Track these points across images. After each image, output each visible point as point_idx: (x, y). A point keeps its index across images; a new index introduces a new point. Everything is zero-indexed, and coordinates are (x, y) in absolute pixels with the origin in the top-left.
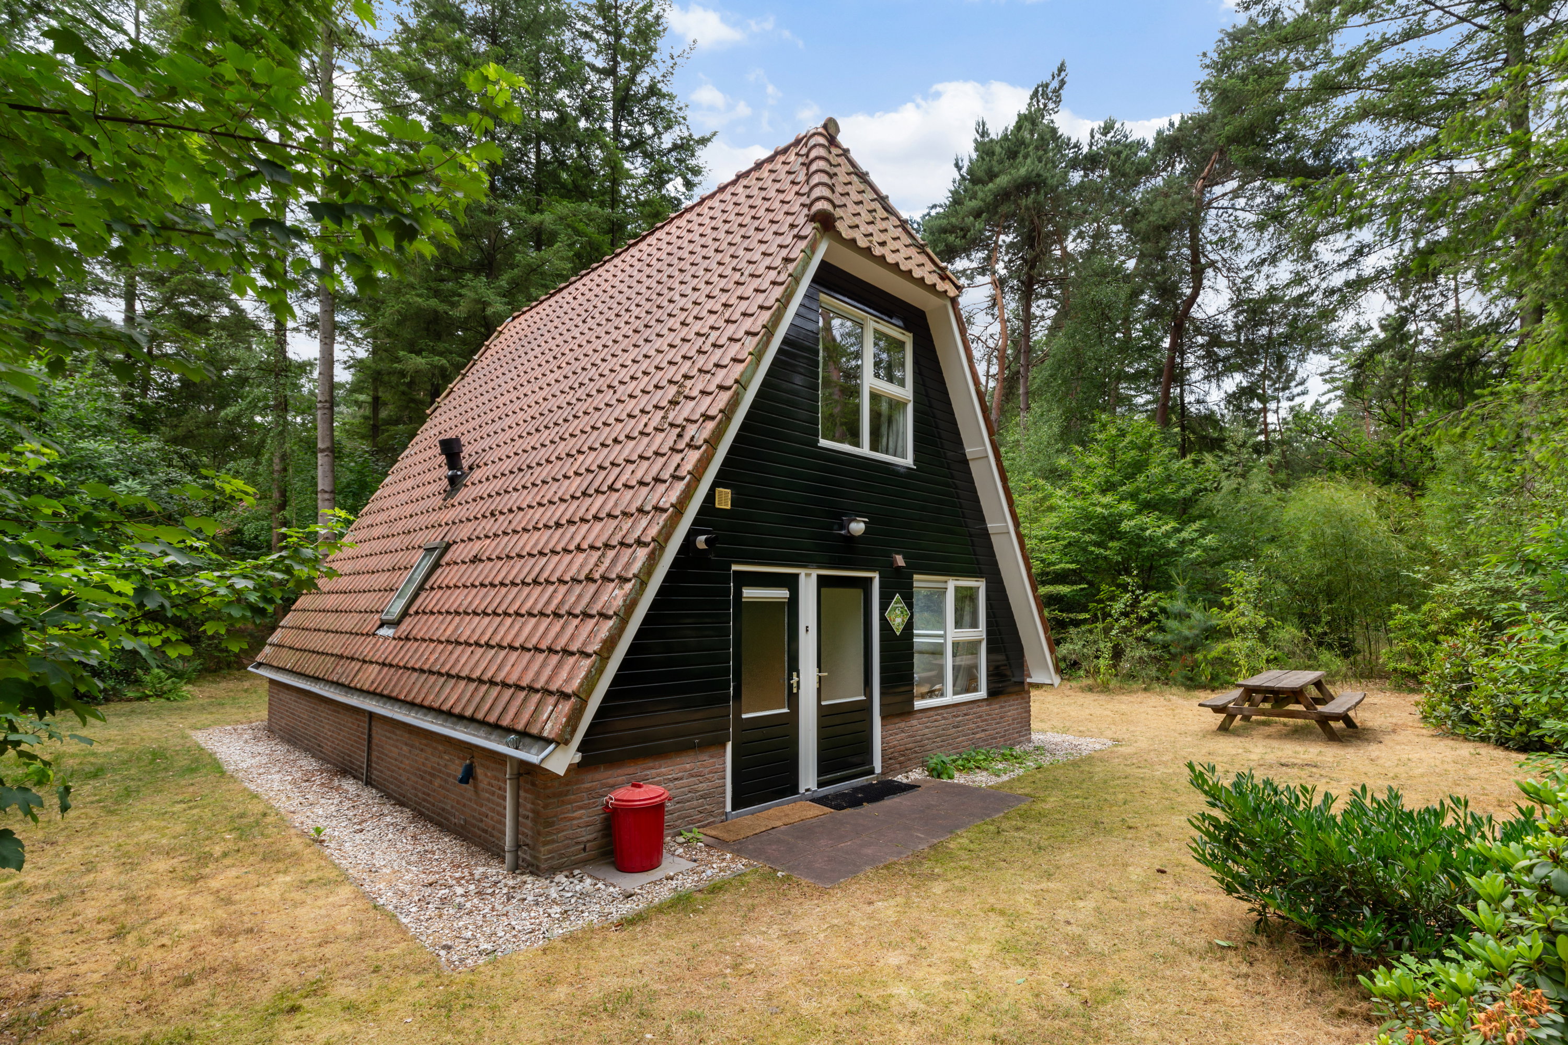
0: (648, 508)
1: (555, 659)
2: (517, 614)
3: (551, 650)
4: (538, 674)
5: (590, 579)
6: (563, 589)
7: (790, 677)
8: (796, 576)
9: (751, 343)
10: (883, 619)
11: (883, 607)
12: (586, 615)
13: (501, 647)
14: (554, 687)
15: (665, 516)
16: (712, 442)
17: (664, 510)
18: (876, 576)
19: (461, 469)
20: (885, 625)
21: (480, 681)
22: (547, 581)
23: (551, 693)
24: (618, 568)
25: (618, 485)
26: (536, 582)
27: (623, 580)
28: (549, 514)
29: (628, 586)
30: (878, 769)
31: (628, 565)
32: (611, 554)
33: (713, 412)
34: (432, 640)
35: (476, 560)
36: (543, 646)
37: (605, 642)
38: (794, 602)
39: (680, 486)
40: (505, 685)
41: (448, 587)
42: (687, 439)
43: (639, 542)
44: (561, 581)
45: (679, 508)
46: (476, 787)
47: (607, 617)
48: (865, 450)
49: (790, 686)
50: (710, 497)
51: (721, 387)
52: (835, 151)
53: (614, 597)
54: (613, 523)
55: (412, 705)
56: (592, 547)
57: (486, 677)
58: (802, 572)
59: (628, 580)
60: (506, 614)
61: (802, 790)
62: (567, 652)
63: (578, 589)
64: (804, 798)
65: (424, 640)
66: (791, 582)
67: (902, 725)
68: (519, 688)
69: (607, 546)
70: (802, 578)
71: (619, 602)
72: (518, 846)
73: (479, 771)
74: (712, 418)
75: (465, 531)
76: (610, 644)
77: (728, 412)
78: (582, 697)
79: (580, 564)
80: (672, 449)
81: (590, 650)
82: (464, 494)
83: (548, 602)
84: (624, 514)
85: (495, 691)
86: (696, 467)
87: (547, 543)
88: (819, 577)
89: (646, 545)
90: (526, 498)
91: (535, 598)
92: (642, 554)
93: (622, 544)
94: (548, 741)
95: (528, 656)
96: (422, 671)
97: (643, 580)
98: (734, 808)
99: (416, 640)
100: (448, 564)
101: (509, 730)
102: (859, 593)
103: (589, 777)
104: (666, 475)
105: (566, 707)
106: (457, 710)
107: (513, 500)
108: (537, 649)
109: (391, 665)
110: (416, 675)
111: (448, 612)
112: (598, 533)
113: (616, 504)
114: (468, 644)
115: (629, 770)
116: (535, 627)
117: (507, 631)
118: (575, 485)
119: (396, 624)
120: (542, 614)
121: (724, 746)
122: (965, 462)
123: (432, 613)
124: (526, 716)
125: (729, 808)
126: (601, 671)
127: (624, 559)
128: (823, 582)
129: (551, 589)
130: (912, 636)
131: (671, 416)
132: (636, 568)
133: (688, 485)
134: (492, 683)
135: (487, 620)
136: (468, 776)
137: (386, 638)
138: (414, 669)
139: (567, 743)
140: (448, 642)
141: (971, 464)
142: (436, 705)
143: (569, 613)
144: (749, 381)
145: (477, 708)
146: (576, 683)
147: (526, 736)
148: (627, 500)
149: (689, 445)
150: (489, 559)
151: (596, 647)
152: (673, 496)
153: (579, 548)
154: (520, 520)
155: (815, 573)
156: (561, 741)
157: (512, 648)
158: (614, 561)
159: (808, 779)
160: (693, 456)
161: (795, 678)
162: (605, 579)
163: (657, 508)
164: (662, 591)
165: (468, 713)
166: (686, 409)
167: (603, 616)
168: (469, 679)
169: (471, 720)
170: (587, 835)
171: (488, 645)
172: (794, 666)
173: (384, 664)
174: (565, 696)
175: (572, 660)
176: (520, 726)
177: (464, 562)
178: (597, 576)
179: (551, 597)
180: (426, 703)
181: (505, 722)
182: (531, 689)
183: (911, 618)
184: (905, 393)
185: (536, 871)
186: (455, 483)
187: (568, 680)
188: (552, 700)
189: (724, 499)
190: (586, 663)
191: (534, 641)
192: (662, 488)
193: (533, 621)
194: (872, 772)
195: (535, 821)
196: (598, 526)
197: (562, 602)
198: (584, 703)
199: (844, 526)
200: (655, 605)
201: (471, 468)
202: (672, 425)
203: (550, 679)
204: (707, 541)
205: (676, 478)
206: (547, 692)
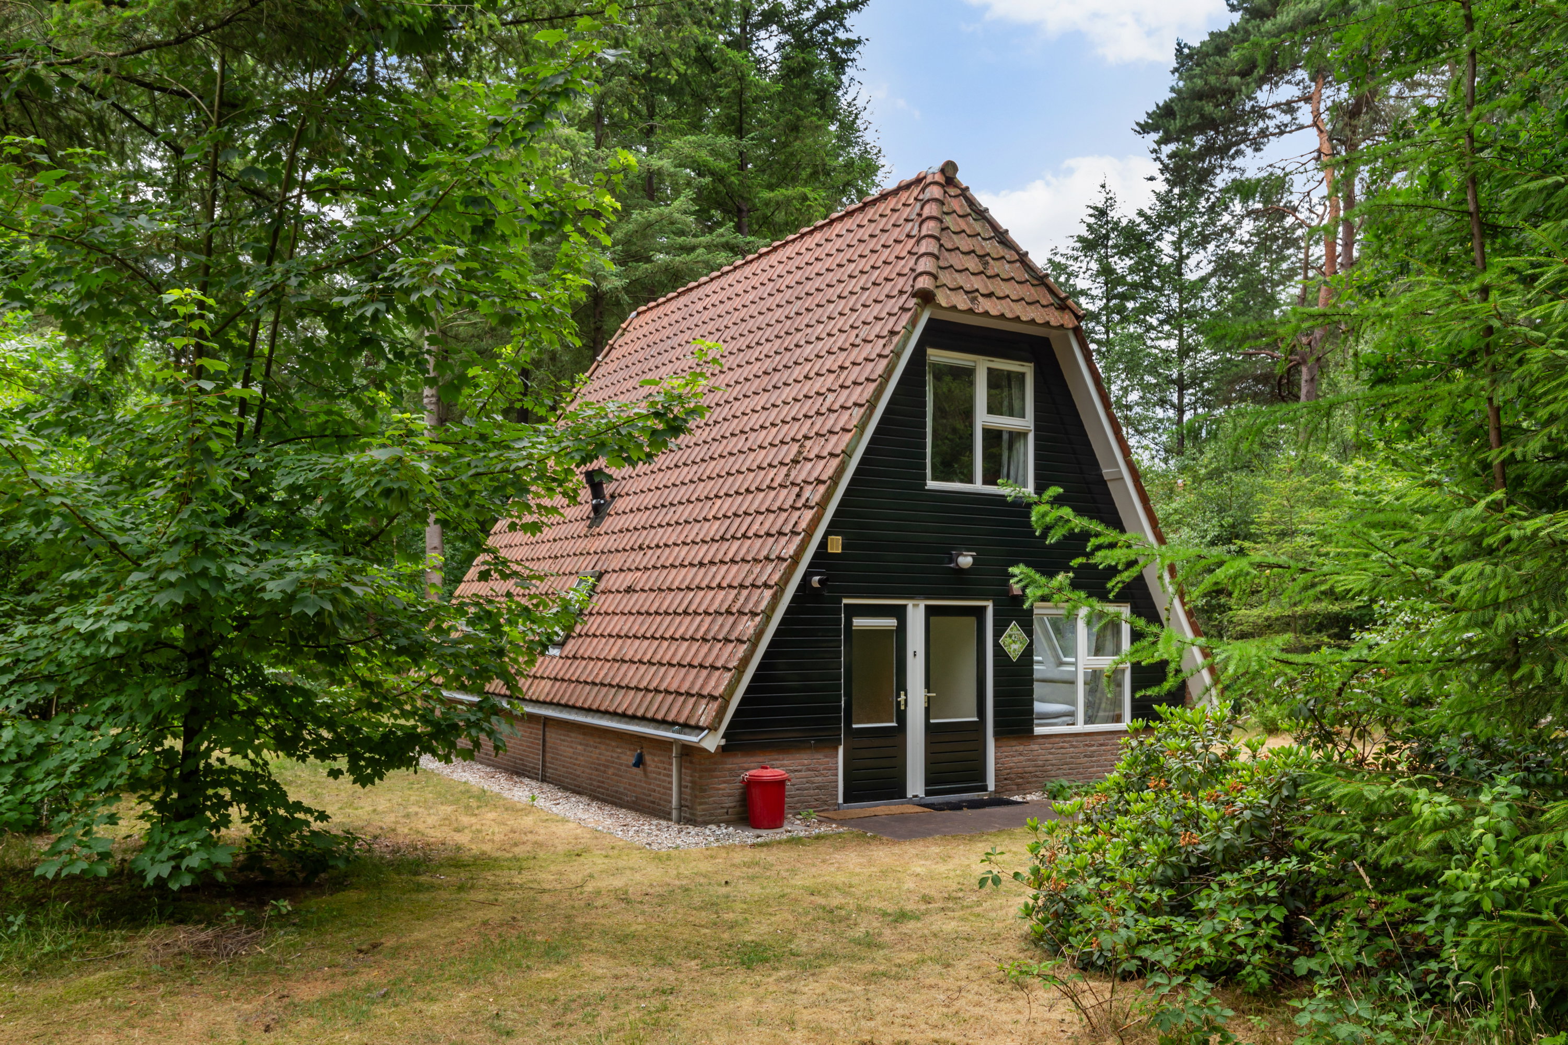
0: (773, 556)
1: (705, 673)
2: (672, 638)
3: (701, 666)
4: (693, 683)
5: (729, 612)
6: (708, 619)
7: (898, 695)
8: (905, 606)
9: (858, 413)
10: (996, 645)
11: (998, 634)
12: (727, 640)
13: (661, 664)
14: (705, 692)
15: (785, 564)
16: (822, 505)
17: (785, 560)
18: (990, 605)
19: (603, 497)
20: (999, 652)
21: (647, 690)
22: (695, 613)
23: (703, 697)
24: (750, 606)
25: (750, 534)
26: (685, 612)
27: (754, 614)
28: (693, 553)
29: (758, 619)
30: (991, 787)
31: (757, 603)
32: (745, 593)
33: (824, 477)
34: (598, 659)
35: (629, 590)
36: (696, 663)
37: (741, 660)
38: (902, 628)
39: (797, 540)
40: (667, 692)
41: (607, 613)
42: (803, 500)
43: (766, 585)
44: (706, 613)
45: (796, 559)
46: (645, 771)
47: (744, 642)
48: (978, 486)
49: (899, 703)
50: (823, 544)
51: (832, 455)
52: (953, 191)
53: (748, 626)
54: (747, 567)
55: (589, 711)
56: (730, 586)
57: (651, 687)
58: (910, 603)
59: (757, 614)
60: (662, 638)
61: (909, 795)
62: (714, 668)
63: (720, 620)
64: (911, 802)
65: (591, 659)
66: (900, 613)
67: (1021, 748)
68: (678, 694)
69: (742, 586)
70: (910, 609)
71: (751, 631)
72: (680, 807)
73: (648, 758)
74: (824, 482)
75: (616, 562)
76: (745, 662)
77: (835, 479)
78: (726, 699)
79: (721, 600)
80: (793, 507)
81: (730, 666)
82: (608, 524)
83: (697, 630)
84: (755, 560)
85: (660, 697)
86: (809, 525)
87: (693, 579)
88: (928, 608)
89: (771, 587)
90: (670, 535)
91: (686, 626)
92: (768, 594)
93: (753, 585)
94: (702, 729)
95: (684, 670)
96: (594, 684)
97: (768, 615)
98: (845, 801)
99: (583, 658)
100: (603, 592)
101: (674, 723)
102: (972, 621)
103: (730, 760)
104: (787, 530)
105: (715, 706)
106: (630, 712)
107: (659, 536)
108: (691, 666)
109: (563, 680)
110: (588, 688)
111: (610, 636)
112: (735, 574)
113: (748, 551)
114: (632, 662)
115: (760, 759)
116: (688, 649)
117: (665, 651)
118: (714, 529)
119: (562, 645)
120: (693, 639)
121: (836, 749)
122: (1104, 483)
123: (595, 636)
124: (686, 713)
125: (841, 800)
126: (738, 681)
127: (754, 598)
128: (931, 611)
129: (699, 619)
130: (1031, 663)
131: (793, 473)
132: (763, 605)
133: (803, 541)
134: (657, 691)
135: (646, 643)
136: (640, 762)
137: (554, 657)
138: (586, 683)
139: (716, 729)
140: (614, 660)
141: (1110, 485)
142: (611, 709)
143: (714, 639)
144: (854, 450)
145: (647, 709)
146: (721, 689)
147: (686, 727)
148: (757, 548)
149: (805, 506)
150: (642, 590)
151: (735, 663)
152: (791, 550)
153: (719, 586)
154: (668, 556)
155: (922, 604)
156: (712, 728)
157: (670, 665)
158: (747, 599)
159: (916, 785)
160: (808, 515)
161: (903, 697)
162: (741, 613)
163: (779, 558)
164: (783, 621)
165: (639, 714)
166: (803, 472)
167: (740, 641)
168: (637, 689)
169: (643, 719)
170: (729, 803)
171: (650, 663)
172: (902, 686)
173: (556, 679)
174: (714, 698)
175: (717, 673)
176: (681, 721)
177: (618, 591)
178: (734, 610)
179: (699, 626)
180: (602, 708)
181: (670, 718)
182: (688, 694)
183: (1031, 644)
184: (1026, 423)
185: (695, 823)
186: (599, 512)
187: (715, 688)
188: (704, 701)
189: (836, 545)
190: (728, 675)
191: (688, 659)
192: (784, 540)
193: (686, 644)
194: (984, 788)
195: (693, 789)
196: (735, 568)
197: (708, 630)
198: (727, 703)
199: (952, 559)
200: (778, 632)
201: (613, 496)
202: (793, 484)
203: (702, 686)
204: (820, 581)
205: (794, 533)
206: (700, 696)
